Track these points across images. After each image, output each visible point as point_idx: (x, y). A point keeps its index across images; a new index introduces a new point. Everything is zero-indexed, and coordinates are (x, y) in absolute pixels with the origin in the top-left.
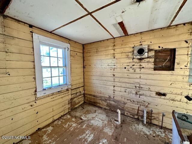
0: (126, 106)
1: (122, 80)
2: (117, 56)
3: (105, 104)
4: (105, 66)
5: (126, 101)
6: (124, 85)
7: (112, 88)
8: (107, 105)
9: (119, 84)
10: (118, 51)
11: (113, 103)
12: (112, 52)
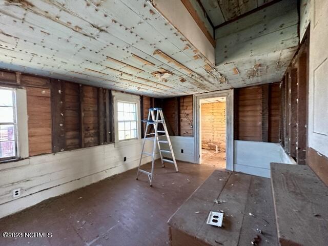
0: (221, 145)
1: (218, 129)
2: (215, 114)
3: (207, 145)
4: (207, 120)
5: (221, 142)
6: (219, 132)
7: (212, 134)
8: (209, 146)
9: (216, 131)
10: (215, 111)
11: (212, 144)
12: (212, 111)
